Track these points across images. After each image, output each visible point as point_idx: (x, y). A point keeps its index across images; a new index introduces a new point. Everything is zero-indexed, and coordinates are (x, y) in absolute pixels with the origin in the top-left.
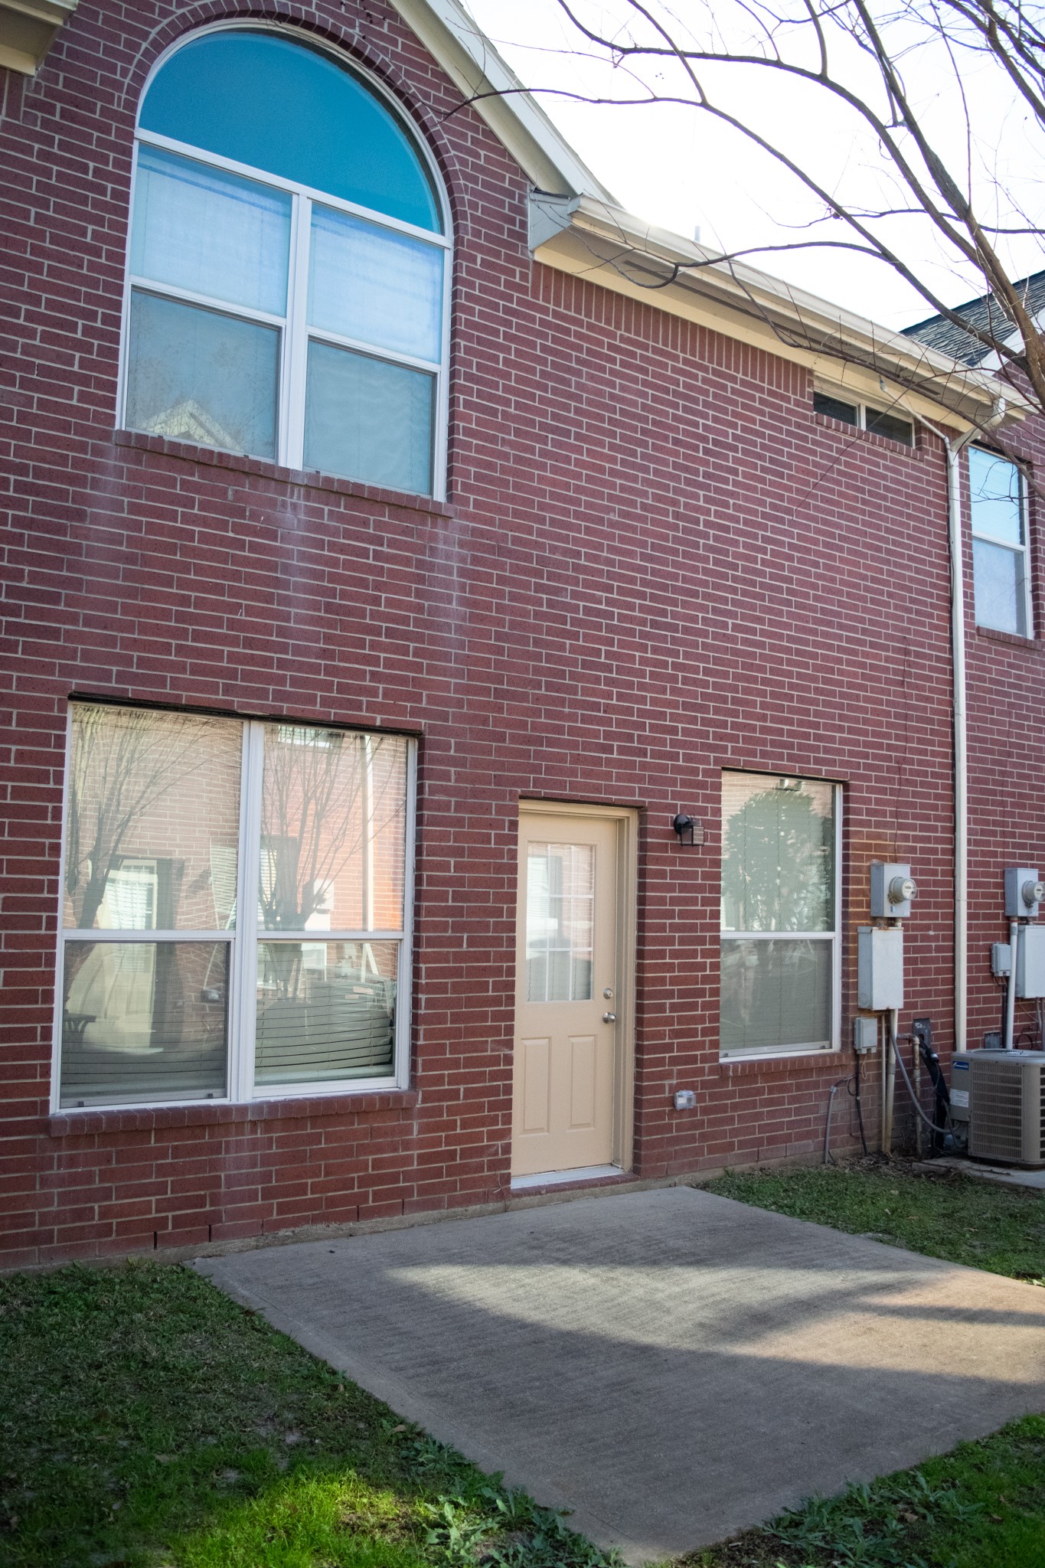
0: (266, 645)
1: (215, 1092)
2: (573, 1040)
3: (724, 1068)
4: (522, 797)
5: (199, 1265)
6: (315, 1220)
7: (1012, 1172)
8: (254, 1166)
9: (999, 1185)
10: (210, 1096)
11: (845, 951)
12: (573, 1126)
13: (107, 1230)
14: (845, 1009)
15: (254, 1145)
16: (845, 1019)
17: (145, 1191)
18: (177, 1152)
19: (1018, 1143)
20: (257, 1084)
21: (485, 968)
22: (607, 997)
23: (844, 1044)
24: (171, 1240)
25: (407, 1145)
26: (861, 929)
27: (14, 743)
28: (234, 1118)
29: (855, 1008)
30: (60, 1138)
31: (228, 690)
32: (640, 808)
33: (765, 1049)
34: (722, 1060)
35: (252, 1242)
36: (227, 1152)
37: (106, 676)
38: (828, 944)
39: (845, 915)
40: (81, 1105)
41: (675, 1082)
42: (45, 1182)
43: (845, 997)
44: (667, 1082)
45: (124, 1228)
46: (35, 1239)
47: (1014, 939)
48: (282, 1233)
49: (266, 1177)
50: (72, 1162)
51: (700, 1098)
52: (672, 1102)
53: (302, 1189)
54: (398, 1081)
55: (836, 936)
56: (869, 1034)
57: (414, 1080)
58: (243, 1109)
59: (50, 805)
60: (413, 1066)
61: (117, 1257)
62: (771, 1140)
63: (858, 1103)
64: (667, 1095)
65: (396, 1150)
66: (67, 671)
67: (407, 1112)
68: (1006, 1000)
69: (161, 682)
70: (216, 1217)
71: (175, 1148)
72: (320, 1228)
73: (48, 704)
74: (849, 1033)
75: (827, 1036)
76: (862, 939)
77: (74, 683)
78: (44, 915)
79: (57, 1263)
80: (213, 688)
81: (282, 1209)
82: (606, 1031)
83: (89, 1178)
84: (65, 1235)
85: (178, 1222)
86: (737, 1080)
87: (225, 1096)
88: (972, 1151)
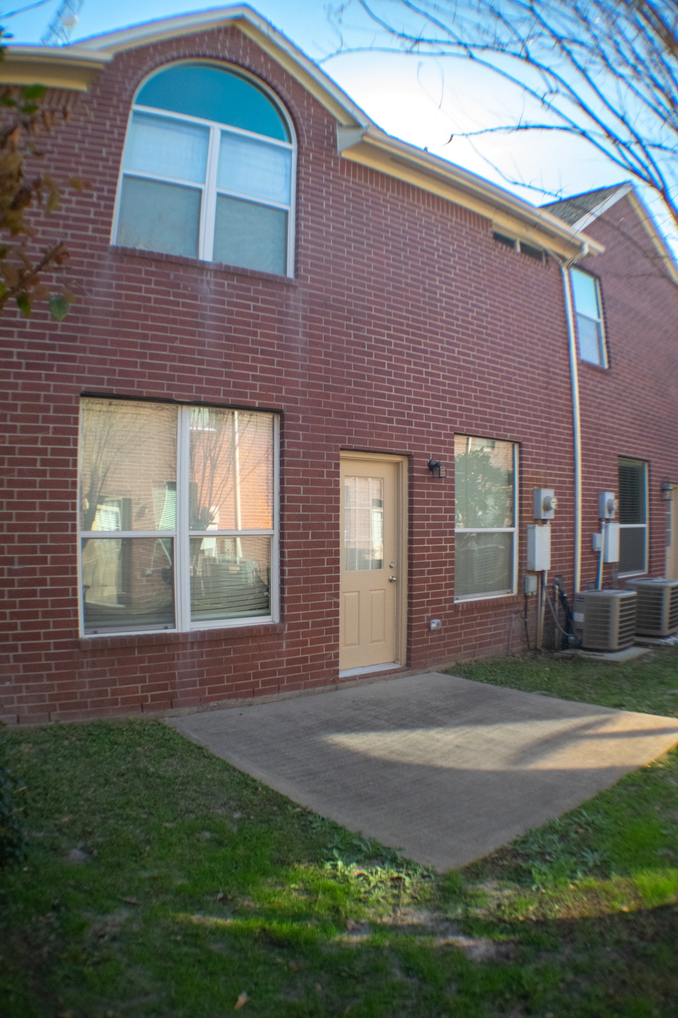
0: (192, 361)
1: (169, 625)
2: (372, 592)
3: (456, 606)
4: (342, 449)
5: (167, 721)
6: (230, 697)
7: (605, 654)
8: (194, 667)
9: (598, 661)
10: (166, 628)
11: (521, 538)
12: (372, 642)
13: (115, 702)
14: (520, 571)
15: (193, 656)
16: (520, 577)
17: (134, 680)
18: (150, 660)
19: (607, 639)
20: (193, 621)
21: (322, 551)
22: (391, 567)
23: (519, 590)
24: (152, 708)
25: (280, 655)
26: (529, 526)
27: (51, 423)
28: (181, 640)
29: (526, 570)
30: (86, 651)
31: (170, 387)
32: (409, 456)
33: (478, 595)
34: (456, 602)
35: (195, 709)
36: (178, 659)
37: (101, 382)
38: (511, 534)
39: (521, 518)
40: (96, 633)
41: (430, 615)
42: (81, 675)
43: (520, 564)
44: (425, 615)
45: (125, 701)
46: (78, 706)
47: (603, 530)
48: (212, 704)
49: (200, 674)
50: (94, 664)
51: (444, 623)
52: (428, 626)
53: (221, 680)
54: (273, 618)
55: (515, 530)
56: (532, 584)
57: (282, 618)
58: (186, 635)
59: (71, 458)
60: (282, 609)
61: (122, 716)
62: (481, 645)
63: (526, 623)
64: (426, 622)
65: (274, 657)
66: (80, 380)
67: (279, 636)
68: (598, 564)
69: (131, 384)
70: (173, 696)
71: (149, 657)
72: (233, 701)
73: (69, 399)
74: (522, 584)
75: (510, 586)
76: (529, 532)
77: (84, 387)
78: (70, 523)
79: (91, 719)
80: (161, 387)
81: (211, 691)
82: (390, 588)
83: (103, 673)
84: (94, 704)
85: (154, 698)
86: (463, 613)
87: (174, 627)
88: (584, 645)
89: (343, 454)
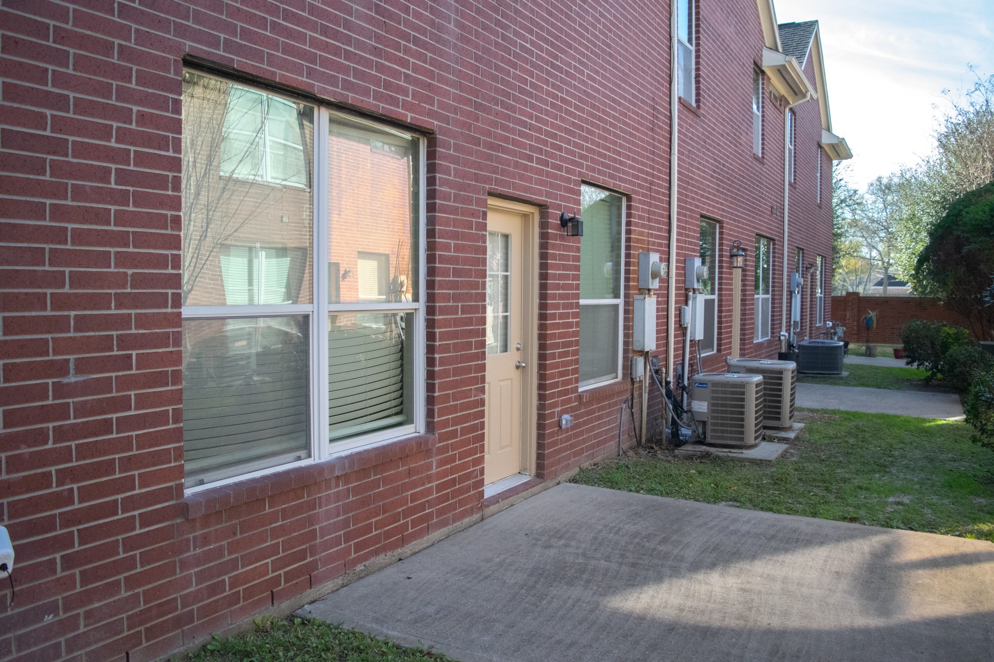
0: (336, 35)
1: (302, 453)
2: (502, 383)
3: (580, 397)
4: (491, 194)
6: (376, 553)
8: (338, 515)
10: (299, 458)
11: (626, 312)
12: (502, 448)
13: (234, 599)
14: (626, 351)
15: (338, 497)
16: (625, 358)
17: (263, 555)
18: (285, 514)
20: (332, 441)
21: (470, 331)
22: (518, 349)
23: (624, 375)
24: (288, 594)
25: (429, 479)
26: (636, 297)
27: (136, 103)
28: (327, 475)
29: (632, 351)
30: (194, 520)
31: (311, 73)
32: (542, 207)
33: (592, 381)
34: (580, 390)
35: (339, 581)
36: (320, 508)
37: (214, 42)
38: (616, 307)
39: (627, 287)
40: (202, 483)
41: (559, 409)
42: (184, 565)
43: (626, 343)
44: (556, 410)
45: (249, 593)
46: (178, 622)
47: (690, 302)
48: (360, 567)
49: (346, 523)
50: (205, 540)
51: (576, 417)
52: (559, 425)
53: (368, 529)
54: (415, 429)
55: (620, 301)
56: (640, 368)
57: (430, 426)
58: (330, 466)
59: (171, 174)
60: (430, 414)
61: (245, 622)
62: (599, 444)
63: (632, 413)
64: (556, 419)
65: (423, 484)
66: (182, 31)
67: (428, 453)
68: (684, 341)
69: (258, 56)
70: (313, 566)
71: (284, 510)
72: (381, 559)
73: (163, 64)
74: (629, 367)
75: (614, 370)
76: (636, 303)
77: (189, 46)
78: (170, 291)
79: (199, 640)
80: (298, 70)
81: (358, 547)
82: (516, 375)
83: (219, 552)
84: (205, 612)
85: (289, 577)
86: (590, 402)
87: (309, 456)
89: (492, 202)
